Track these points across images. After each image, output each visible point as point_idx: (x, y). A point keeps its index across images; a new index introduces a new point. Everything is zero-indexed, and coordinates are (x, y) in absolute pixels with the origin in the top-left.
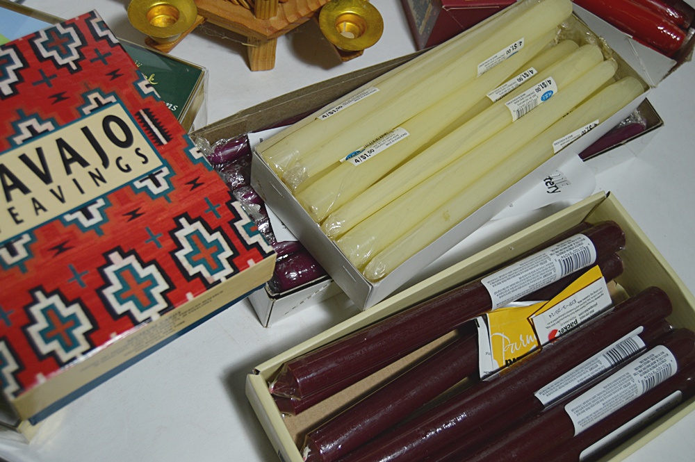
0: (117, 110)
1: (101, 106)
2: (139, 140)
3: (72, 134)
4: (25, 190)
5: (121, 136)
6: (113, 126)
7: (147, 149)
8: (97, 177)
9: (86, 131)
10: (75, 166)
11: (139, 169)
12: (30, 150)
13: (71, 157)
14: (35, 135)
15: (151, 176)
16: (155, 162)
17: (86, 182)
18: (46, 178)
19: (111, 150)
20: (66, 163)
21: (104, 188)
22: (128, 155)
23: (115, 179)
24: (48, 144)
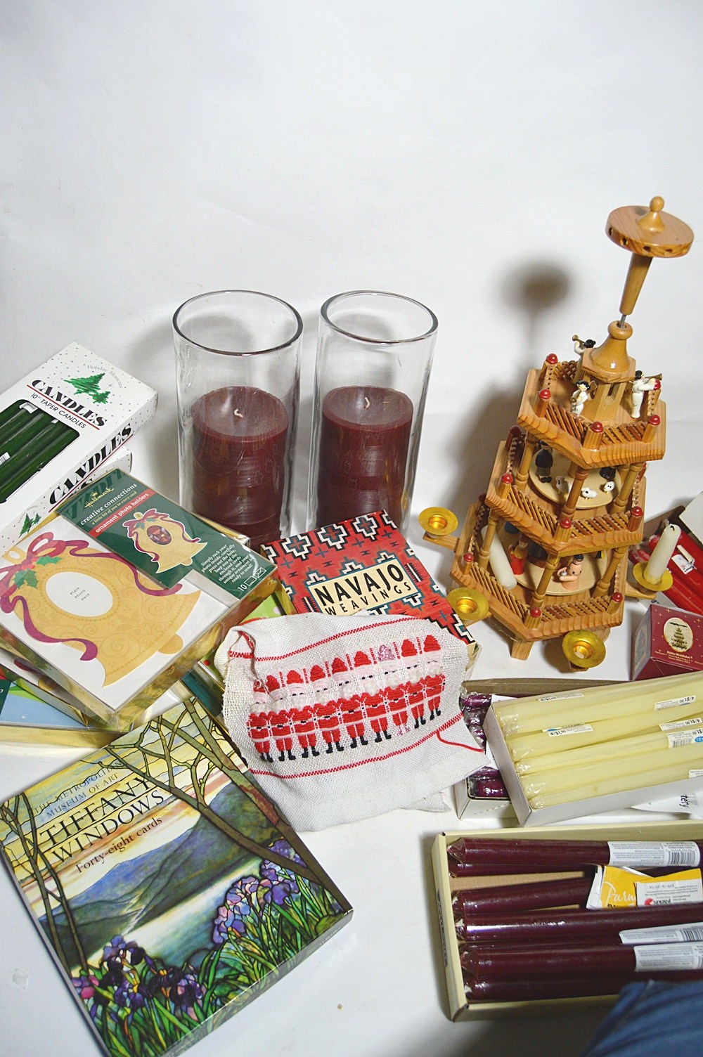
0: (395, 562)
1: (387, 560)
2: (406, 578)
3: (372, 572)
4: (348, 597)
5: (397, 576)
6: (393, 570)
7: (410, 583)
8: (384, 594)
9: (379, 570)
10: (373, 588)
11: (406, 593)
12: (350, 577)
13: (371, 584)
14: (353, 570)
15: (412, 597)
16: (414, 590)
17: (379, 596)
18: (359, 593)
19: (392, 582)
20: (369, 586)
21: (387, 600)
22: (400, 585)
23: (393, 596)
24: (360, 576)
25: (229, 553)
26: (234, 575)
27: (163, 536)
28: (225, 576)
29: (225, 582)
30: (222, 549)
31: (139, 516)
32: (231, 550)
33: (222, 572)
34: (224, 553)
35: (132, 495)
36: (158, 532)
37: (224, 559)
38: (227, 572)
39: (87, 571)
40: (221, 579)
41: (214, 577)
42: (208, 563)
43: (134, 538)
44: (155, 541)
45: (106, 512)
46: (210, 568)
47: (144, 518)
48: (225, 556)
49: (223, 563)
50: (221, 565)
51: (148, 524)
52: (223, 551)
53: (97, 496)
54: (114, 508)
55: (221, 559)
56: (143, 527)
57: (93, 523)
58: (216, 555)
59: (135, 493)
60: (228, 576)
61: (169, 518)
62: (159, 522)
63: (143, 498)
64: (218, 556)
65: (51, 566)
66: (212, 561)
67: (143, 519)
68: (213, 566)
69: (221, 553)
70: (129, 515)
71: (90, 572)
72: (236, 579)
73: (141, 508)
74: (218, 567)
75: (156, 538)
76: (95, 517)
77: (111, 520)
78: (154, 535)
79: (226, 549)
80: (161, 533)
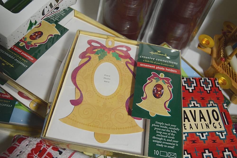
25: (173, 130)
26: (161, 142)
27: (159, 93)
28: (157, 138)
29: (153, 141)
30: (173, 126)
31: (162, 75)
32: (176, 131)
33: (159, 135)
34: (171, 128)
35: (171, 66)
36: (159, 89)
37: (168, 131)
38: (161, 137)
39: (121, 74)
40: (154, 137)
41: (153, 133)
42: (159, 125)
43: (148, 81)
44: (153, 91)
45: (154, 62)
46: (156, 127)
47: (163, 79)
48: (169, 130)
49: (164, 132)
50: (163, 131)
51: (161, 82)
52: (172, 127)
53: (159, 53)
54: (158, 63)
55: (166, 129)
56: (157, 81)
57: (144, 61)
58: (167, 125)
59: (173, 66)
60: (159, 140)
61: (171, 89)
62: (165, 86)
63: (173, 71)
64: (167, 126)
65: (115, 59)
66: (162, 125)
67: (161, 78)
68: (159, 128)
69: (170, 127)
70: (159, 72)
71: (122, 75)
72: (160, 145)
73: (167, 74)
74: (161, 131)
75: (156, 91)
76: (147, 59)
77: (151, 66)
78: (156, 89)
79: (173, 127)
80: (160, 91)
